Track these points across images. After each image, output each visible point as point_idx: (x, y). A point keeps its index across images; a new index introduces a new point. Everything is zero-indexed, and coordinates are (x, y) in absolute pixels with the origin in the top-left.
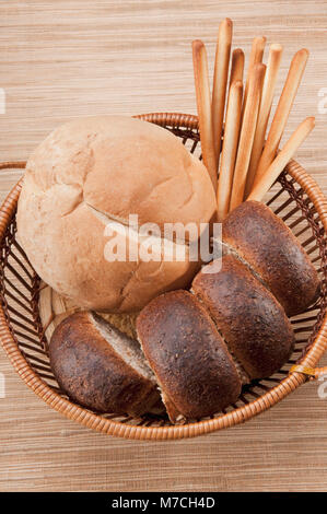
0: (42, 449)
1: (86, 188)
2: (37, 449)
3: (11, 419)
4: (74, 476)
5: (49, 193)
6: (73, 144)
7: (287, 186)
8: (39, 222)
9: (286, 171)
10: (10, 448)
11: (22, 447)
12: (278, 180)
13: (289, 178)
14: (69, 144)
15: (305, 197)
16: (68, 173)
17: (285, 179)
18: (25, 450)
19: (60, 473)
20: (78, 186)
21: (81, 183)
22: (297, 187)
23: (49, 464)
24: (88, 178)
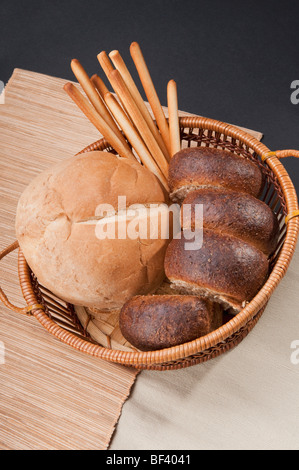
1: (68, 210)
5: (47, 235)
6: (38, 196)
7: (190, 137)
8: (54, 257)
9: (182, 126)
12: (181, 139)
13: (186, 131)
14: (35, 198)
15: (206, 133)
16: (49, 212)
17: (185, 135)
20: (62, 215)
21: (62, 211)
22: (196, 132)
24: (64, 205)
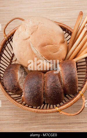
0: (14, 107)
2: (12, 107)
3: (6, 100)
4: (22, 114)
10: (5, 107)
11: (9, 107)
18: (9, 108)
19: (18, 114)
23: (15, 111)
